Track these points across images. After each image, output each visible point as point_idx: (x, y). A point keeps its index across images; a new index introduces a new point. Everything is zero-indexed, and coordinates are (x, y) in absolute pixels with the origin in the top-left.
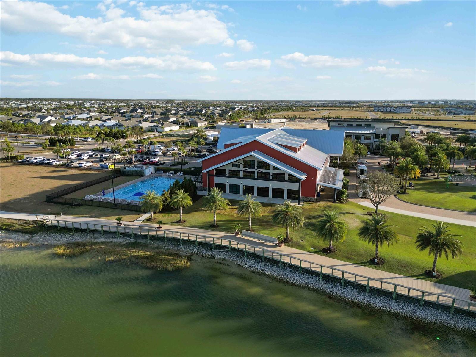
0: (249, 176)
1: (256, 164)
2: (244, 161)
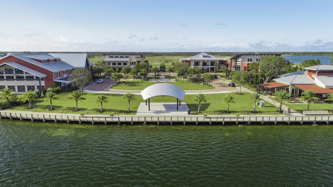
1: (14, 70)
2: (5, 69)
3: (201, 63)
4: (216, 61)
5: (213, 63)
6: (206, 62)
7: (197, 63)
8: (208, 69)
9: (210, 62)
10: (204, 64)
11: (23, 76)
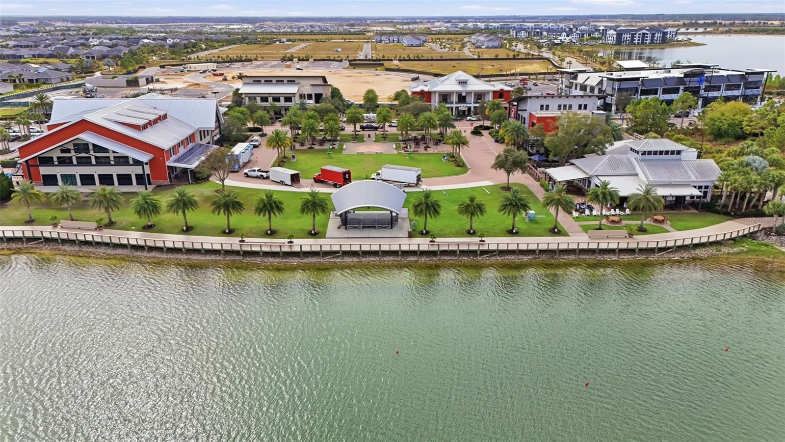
0: (84, 162)
1: (91, 147)
2: (75, 145)
3: (455, 98)
4: (488, 92)
5: (479, 96)
6: (464, 94)
7: (445, 97)
8: (469, 109)
9: (475, 94)
10: (462, 99)
11: (109, 157)
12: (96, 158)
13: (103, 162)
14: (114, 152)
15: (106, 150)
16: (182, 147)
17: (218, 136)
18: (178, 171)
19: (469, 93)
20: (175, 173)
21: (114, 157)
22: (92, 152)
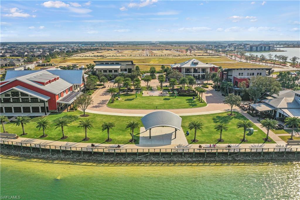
0: (17, 101)
1: (20, 94)
2: (12, 92)
5: (204, 70)
7: (188, 70)
10: (196, 71)
11: (28, 98)
12: (22, 98)
13: (25, 101)
14: (31, 96)
15: (27, 95)
16: (65, 93)
17: (83, 88)
18: (63, 105)
19: (199, 68)
20: (61, 106)
21: (31, 98)
22: (20, 96)
